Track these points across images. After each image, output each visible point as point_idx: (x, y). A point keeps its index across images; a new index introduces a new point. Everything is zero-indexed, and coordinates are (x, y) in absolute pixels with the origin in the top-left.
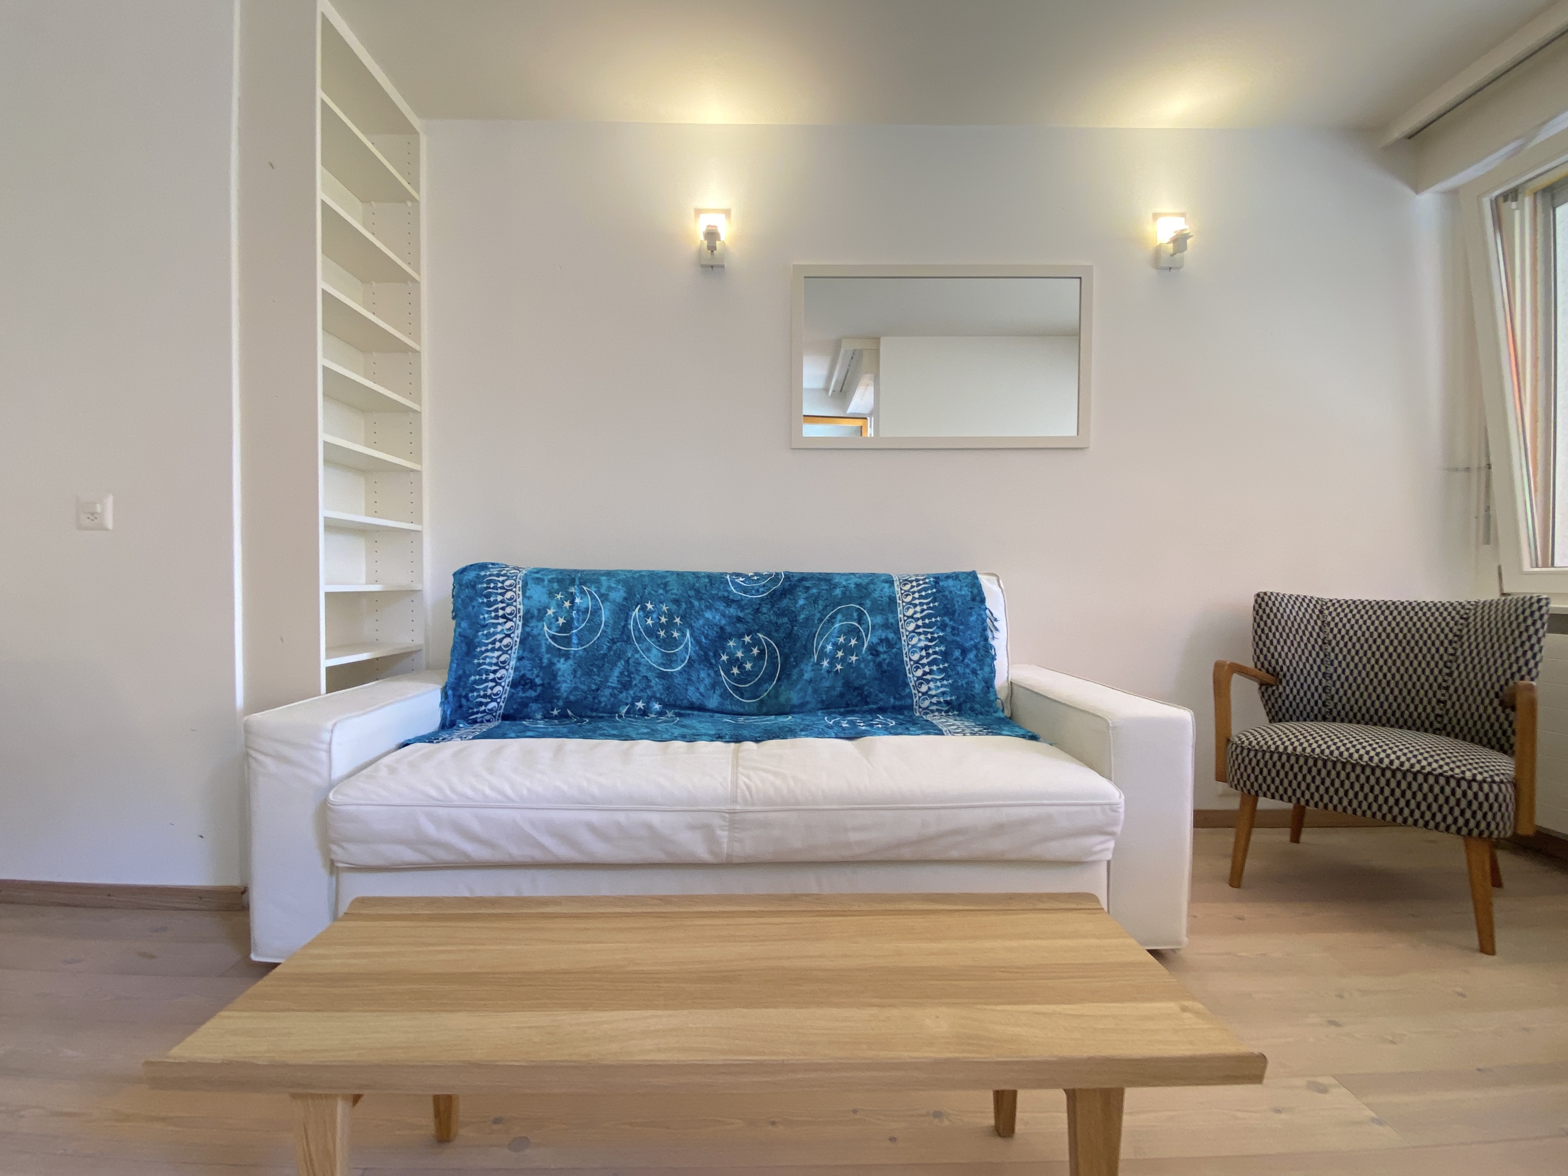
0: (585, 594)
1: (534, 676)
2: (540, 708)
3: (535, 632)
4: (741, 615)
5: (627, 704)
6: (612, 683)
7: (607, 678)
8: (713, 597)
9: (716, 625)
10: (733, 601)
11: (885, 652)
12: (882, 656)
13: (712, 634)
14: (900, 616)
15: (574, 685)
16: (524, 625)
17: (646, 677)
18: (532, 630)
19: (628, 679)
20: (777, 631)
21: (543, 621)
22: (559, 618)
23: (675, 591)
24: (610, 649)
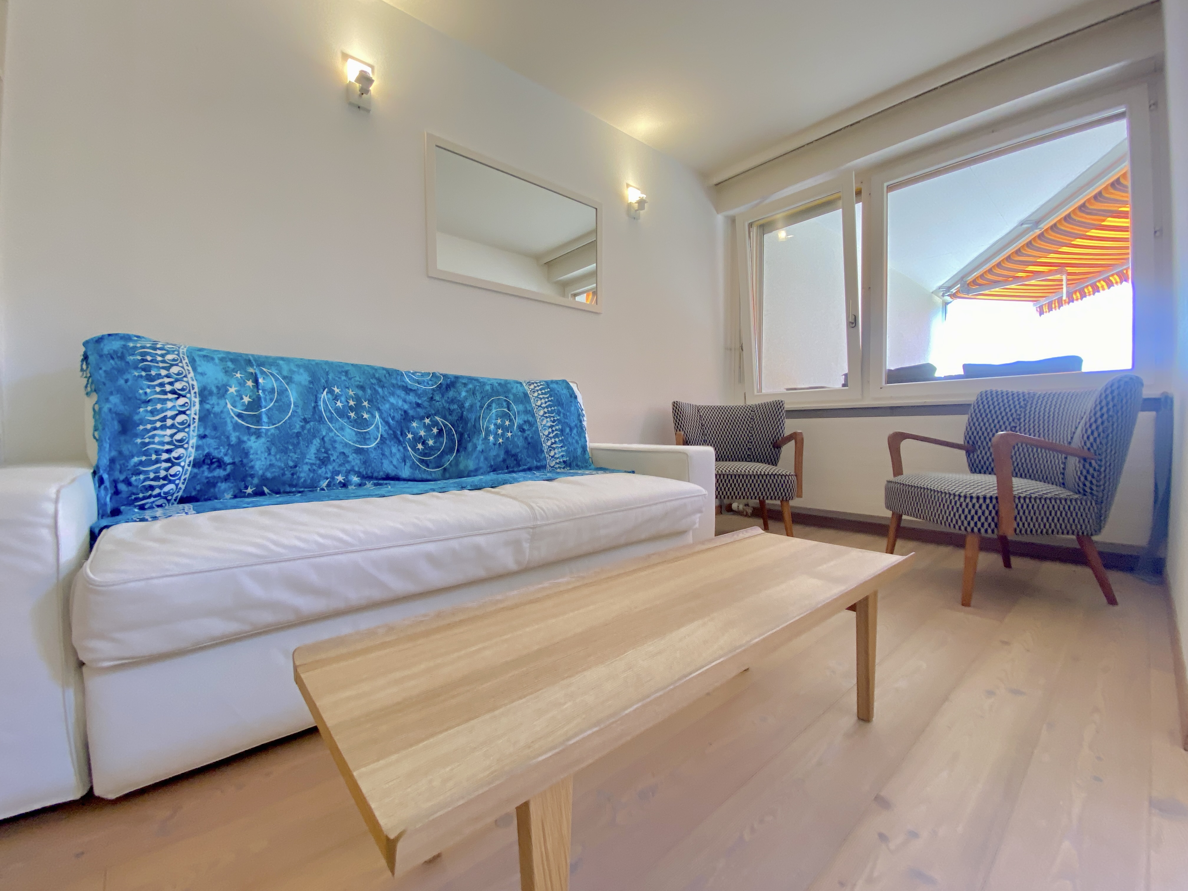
0: (267, 375)
1: (222, 454)
2: (232, 488)
3: (217, 409)
4: (419, 402)
5: (327, 478)
6: (309, 459)
7: (303, 455)
8: (393, 386)
9: (401, 409)
10: (411, 390)
11: (528, 430)
12: (527, 433)
13: (398, 417)
14: (534, 405)
15: (268, 463)
16: (201, 402)
17: (344, 453)
18: (213, 408)
19: (325, 455)
20: (450, 414)
21: (225, 399)
22: (244, 397)
23: (358, 378)
24: (303, 427)
